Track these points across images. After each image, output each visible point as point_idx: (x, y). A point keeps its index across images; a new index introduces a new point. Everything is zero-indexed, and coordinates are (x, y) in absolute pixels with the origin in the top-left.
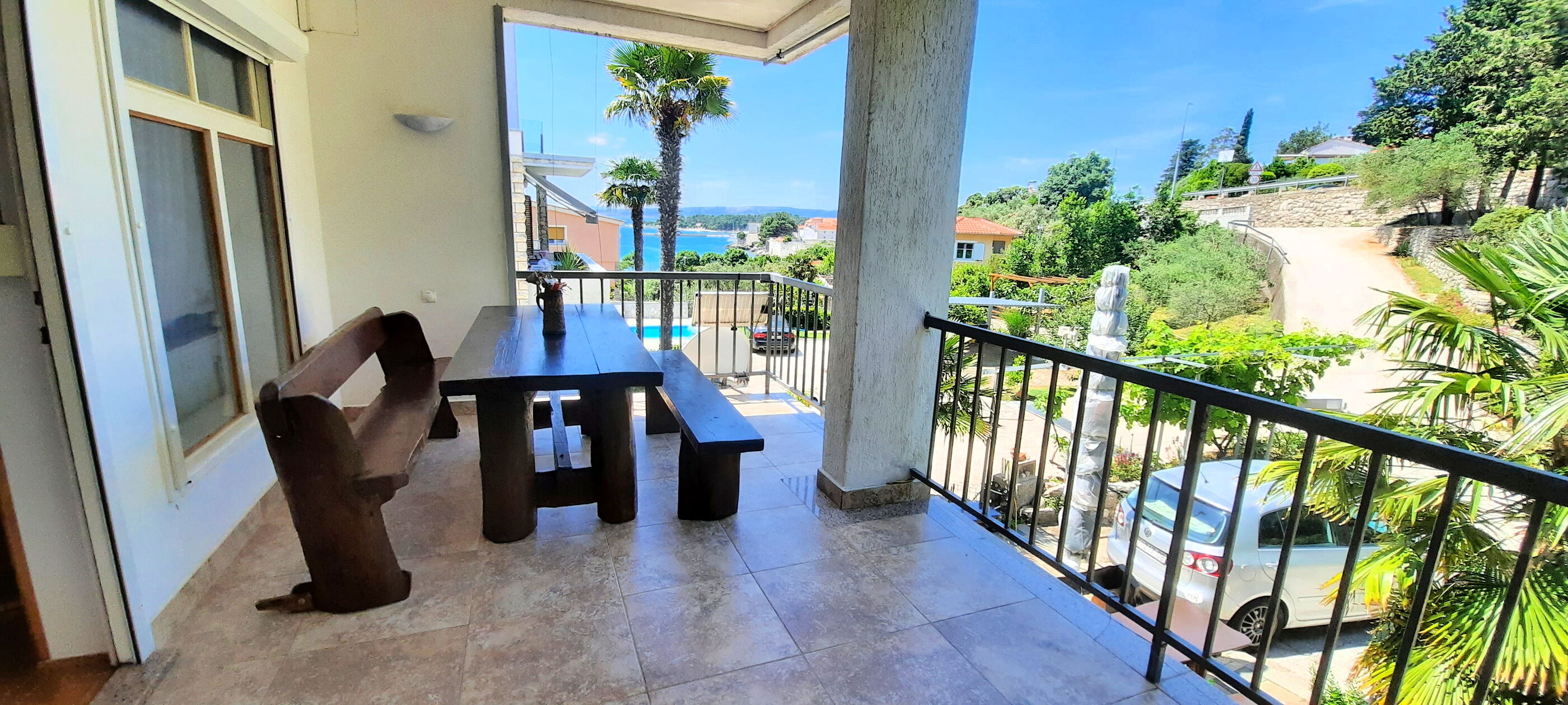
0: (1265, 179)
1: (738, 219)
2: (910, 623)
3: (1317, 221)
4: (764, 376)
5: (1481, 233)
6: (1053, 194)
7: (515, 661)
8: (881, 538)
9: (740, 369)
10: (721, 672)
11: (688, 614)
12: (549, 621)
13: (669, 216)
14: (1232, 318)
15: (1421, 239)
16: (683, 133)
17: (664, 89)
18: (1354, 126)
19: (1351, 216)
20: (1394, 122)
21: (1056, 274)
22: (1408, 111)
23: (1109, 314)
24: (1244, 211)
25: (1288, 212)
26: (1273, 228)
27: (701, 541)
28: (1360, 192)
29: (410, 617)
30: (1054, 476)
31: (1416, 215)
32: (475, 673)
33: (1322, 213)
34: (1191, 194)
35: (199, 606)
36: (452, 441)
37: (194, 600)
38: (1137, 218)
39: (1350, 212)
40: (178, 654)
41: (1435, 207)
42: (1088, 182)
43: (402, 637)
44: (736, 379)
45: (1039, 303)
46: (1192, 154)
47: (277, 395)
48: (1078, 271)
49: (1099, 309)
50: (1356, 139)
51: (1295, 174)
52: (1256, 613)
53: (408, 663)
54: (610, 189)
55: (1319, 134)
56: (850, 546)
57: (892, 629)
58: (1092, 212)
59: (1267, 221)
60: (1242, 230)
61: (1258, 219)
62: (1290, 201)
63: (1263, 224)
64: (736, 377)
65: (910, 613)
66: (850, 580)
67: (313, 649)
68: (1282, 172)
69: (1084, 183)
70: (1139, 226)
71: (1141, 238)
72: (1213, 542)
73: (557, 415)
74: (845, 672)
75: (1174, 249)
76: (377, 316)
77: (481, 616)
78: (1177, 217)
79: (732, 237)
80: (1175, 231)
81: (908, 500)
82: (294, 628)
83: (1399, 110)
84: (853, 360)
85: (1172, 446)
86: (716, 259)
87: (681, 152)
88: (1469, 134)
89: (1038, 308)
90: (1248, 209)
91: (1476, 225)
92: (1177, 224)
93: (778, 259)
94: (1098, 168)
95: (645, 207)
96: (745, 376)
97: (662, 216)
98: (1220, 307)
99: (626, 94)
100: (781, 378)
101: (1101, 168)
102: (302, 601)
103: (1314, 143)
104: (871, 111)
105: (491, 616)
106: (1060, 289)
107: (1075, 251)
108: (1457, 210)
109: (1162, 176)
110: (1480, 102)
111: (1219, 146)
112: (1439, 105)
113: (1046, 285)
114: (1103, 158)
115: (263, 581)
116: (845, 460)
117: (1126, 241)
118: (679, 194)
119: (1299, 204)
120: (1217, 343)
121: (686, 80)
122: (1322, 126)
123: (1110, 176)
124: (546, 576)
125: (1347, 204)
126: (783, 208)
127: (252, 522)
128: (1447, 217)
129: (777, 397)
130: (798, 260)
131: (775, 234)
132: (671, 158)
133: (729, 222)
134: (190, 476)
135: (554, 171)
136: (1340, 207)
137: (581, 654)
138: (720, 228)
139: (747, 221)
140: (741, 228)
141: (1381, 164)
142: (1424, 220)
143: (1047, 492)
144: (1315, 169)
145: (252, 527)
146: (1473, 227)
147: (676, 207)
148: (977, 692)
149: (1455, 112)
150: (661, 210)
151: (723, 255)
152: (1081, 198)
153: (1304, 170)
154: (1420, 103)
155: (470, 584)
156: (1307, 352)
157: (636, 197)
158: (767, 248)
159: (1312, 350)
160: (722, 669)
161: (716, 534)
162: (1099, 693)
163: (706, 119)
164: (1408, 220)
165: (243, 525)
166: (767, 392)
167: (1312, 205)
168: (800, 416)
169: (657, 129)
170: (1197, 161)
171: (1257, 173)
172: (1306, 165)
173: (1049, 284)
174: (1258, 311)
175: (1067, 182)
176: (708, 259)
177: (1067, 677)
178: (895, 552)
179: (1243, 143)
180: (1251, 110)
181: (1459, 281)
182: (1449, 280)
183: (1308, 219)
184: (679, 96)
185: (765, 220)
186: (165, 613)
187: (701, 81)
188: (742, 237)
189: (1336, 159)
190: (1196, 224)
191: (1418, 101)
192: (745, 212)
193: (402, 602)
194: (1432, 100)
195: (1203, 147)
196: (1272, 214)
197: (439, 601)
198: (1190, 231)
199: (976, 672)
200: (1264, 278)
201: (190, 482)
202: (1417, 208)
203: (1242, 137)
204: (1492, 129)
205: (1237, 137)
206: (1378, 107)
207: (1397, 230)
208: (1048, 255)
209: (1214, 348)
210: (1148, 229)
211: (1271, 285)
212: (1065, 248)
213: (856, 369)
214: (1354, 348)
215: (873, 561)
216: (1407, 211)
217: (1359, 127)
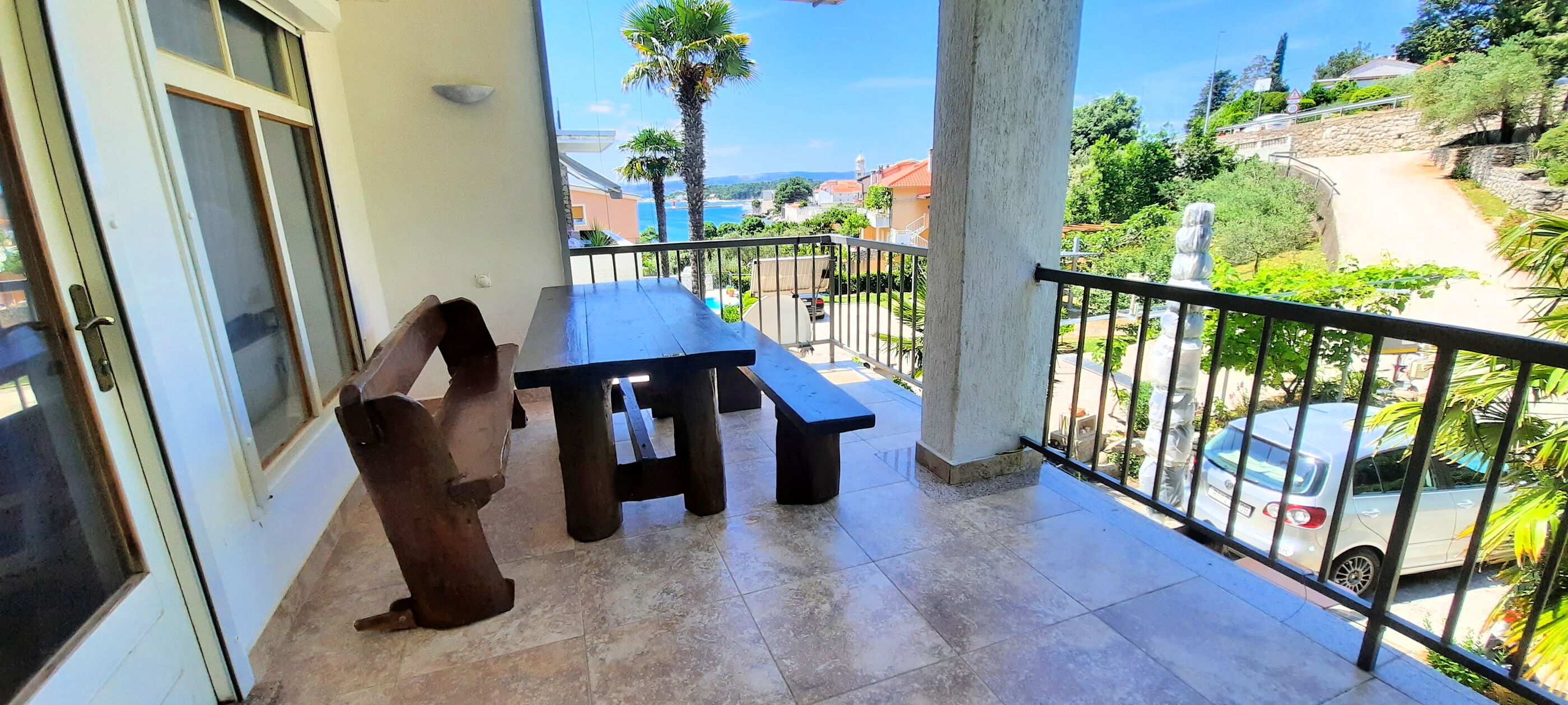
0: (1304, 107)
1: (751, 187)
2: (1066, 613)
3: (1364, 147)
4: (828, 345)
5: (1546, 150)
6: (1078, 138)
7: (643, 677)
8: (1003, 516)
9: (803, 340)
10: (874, 681)
11: (819, 613)
12: (669, 626)
13: (695, 186)
14: (1283, 254)
15: (1480, 158)
16: (704, 97)
17: (683, 53)
18: (1398, 44)
19: (1401, 140)
20: (1449, 35)
21: (1088, 221)
22: (1463, 23)
23: (1192, 256)
24: (1285, 142)
25: (1331, 140)
26: (1315, 159)
27: (809, 527)
28: (1411, 114)
29: (521, 629)
30: (1114, 430)
31: (1474, 134)
32: (604, 693)
33: (1369, 138)
34: (1224, 129)
35: (294, 629)
36: (522, 430)
37: (288, 623)
38: (1171, 157)
39: (1400, 136)
40: (281, 687)
41: (1494, 124)
42: (1114, 123)
43: (518, 654)
44: (800, 350)
45: (1074, 252)
46: (1223, 85)
47: (359, 397)
48: (1111, 216)
49: (1181, 252)
50: (1400, 57)
51: (1335, 99)
52: (1351, 563)
53: (529, 684)
54: (631, 162)
55: (1359, 54)
56: (972, 525)
57: (1051, 621)
58: (1124, 154)
59: (1309, 151)
60: (1284, 162)
61: (1299, 150)
62: (1333, 128)
63: (1305, 155)
64: (800, 347)
65: (1063, 601)
66: (984, 565)
67: (424, 672)
68: (1322, 98)
69: (1110, 125)
70: (1174, 165)
71: (1176, 178)
72: (1302, 492)
73: (630, 399)
74: (1014, 675)
75: (1213, 186)
76: (435, 304)
77: (595, 624)
78: (1216, 153)
79: (747, 206)
80: (1213, 168)
81: (1018, 470)
82: (399, 649)
83: (1454, 22)
84: (960, 321)
85: (1237, 393)
86: (734, 229)
87: (703, 118)
88: (1528, 46)
89: (1073, 258)
90: (1289, 139)
91: (1541, 141)
92: (1214, 160)
93: (795, 224)
94: (1124, 107)
95: (666, 180)
96: (809, 345)
97: (688, 187)
98: (1272, 245)
99: (642, 59)
100: (849, 346)
101: (1127, 107)
102: (403, 618)
103: (1354, 65)
104: (978, 34)
105: (606, 625)
106: (1093, 236)
107: (1108, 195)
108: (1518, 126)
109: (1192, 112)
110: (1540, 9)
111: (1251, 75)
112: (1495, 15)
113: (1079, 234)
114: (1128, 97)
115: (356, 596)
116: (952, 430)
117: (1161, 182)
118: (703, 162)
119: (1343, 131)
120: (1290, 281)
121: (705, 40)
122: (1363, 46)
123: (1137, 115)
124: (654, 576)
125: (1396, 128)
126: (796, 173)
127: (334, 531)
128: (1507, 134)
129: (844, 365)
130: (819, 225)
131: (791, 199)
132: (693, 126)
133: (743, 191)
134: (271, 489)
135: (576, 148)
136: (1388, 131)
137: (715, 665)
138: (734, 197)
139: (761, 188)
140: (755, 196)
141: (1435, 81)
142: (1483, 139)
143: (1109, 447)
144: (1358, 93)
145: (335, 537)
146: (1537, 144)
147: (700, 177)
148: (1171, 693)
149: (1513, 21)
150: (686, 181)
151: (740, 224)
152: (1112, 140)
153: (1345, 95)
154: (1475, 13)
155: (576, 589)
156: (1386, 286)
157: (656, 169)
158: (783, 215)
159: (1393, 283)
160: (874, 677)
161: (823, 519)
162: (1310, 686)
163: (726, 81)
164: (1463, 141)
165: (327, 536)
166: (832, 361)
167: (1358, 131)
168: (872, 383)
169: (677, 95)
170: (1228, 93)
171: (1294, 101)
172: (1347, 90)
173: (1083, 232)
174: (1308, 246)
175: (1092, 124)
176: (725, 229)
177: (1267, 668)
178: (1024, 531)
179: (1278, 70)
180: (1285, 34)
181: (1525, 202)
182: (1514, 201)
183: (1354, 146)
184: (698, 59)
185: (779, 186)
186: (261, 641)
187: (722, 42)
188: (758, 205)
189: (1380, 81)
190: (1233, 159)
191: (1474, 11)
192: (758, 180)
193: (507, 614)
194: (1488, 10)
195: (1234, 78)
196: (1315, 143)
197: (547, 609)
198: (1228, 167)
199: (1162, 668)
200: (1312, 210)
201: (271, 497)
202: (1474, 125)
203: (1278, 64)
204: (1553, 37)
205: (1272, 64)
206: (1423, 22)
207: (1454, 152)
208: (1079, 202)
209: (1287, 287)
210: (1183, 168)
211: (1320, 218)
212: (1096, 194)
213: (963, 332)
214: (1440, 277)
215: (1002, 542)
216: (1464, 131)
217: (1403, 45)
